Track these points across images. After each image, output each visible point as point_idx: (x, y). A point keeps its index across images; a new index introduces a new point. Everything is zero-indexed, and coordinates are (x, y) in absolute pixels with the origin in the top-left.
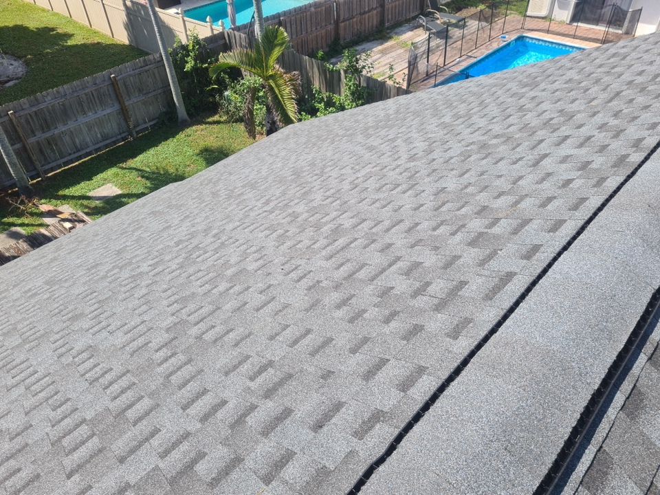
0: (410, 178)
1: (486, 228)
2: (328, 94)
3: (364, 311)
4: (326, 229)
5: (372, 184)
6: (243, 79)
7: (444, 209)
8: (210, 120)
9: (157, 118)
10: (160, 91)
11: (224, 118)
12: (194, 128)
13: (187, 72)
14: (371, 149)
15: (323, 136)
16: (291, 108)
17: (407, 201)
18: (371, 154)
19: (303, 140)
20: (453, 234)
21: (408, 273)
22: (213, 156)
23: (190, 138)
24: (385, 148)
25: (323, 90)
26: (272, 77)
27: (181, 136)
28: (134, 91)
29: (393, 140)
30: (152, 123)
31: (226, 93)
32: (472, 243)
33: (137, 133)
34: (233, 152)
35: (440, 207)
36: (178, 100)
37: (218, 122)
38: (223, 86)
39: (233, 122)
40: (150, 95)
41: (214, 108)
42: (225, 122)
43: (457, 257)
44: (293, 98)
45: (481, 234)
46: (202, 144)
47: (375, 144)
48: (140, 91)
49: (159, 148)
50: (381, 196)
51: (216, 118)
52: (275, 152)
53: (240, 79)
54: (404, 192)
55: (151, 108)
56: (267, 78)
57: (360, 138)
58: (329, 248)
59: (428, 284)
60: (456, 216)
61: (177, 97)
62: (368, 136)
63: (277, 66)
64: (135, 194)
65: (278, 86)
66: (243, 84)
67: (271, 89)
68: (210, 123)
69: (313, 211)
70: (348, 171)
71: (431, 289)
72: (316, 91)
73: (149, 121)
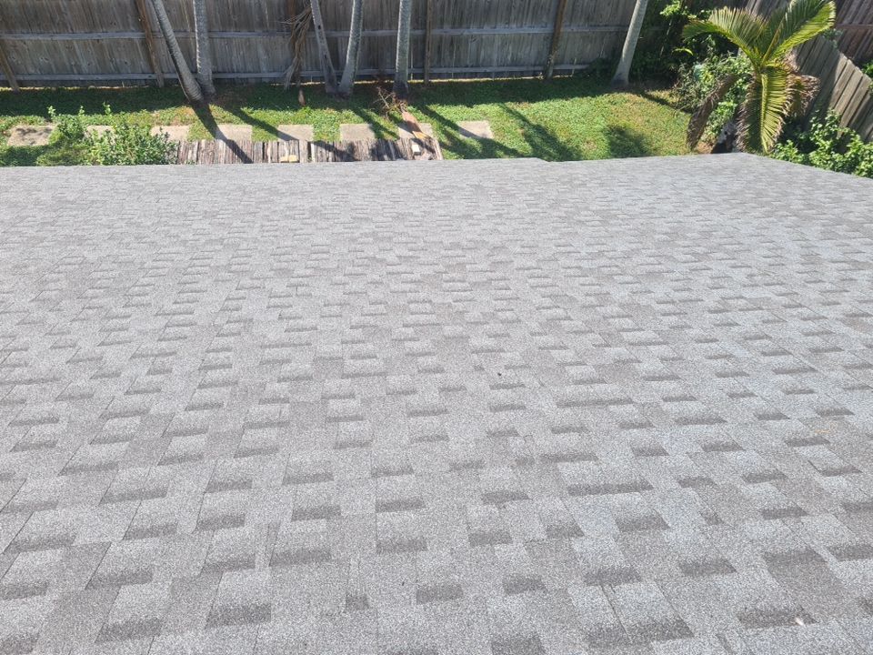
0: (816, 351)
1: (833, 550)
2: (847, 130)
3: (506, 539)
4: (613, 352)
5: (748, 322)
6: (735, 55)
7: (805, 451)
8: (656, 93)
9: (590, 64)
10: (612, 29)
11: (675, 99)
12: (627, 96)
13: (663, 16)
14: (811, 259)
15: (767, 196)
16: (771, 127)
17: (767, 390)
18: (802, 268)
19: (736, 186)
20: (768, 514)
21: (629, 526)
22: (625, 145)
23: (613, 108)
24: (831, 273)
25: (844, 122)
26: (771, 71)
27: (604, 99)
28: (581, 18)
29: (857, 266)
30: (579, 67)
31: (699, 67)
32: (776, 562)
33: (555, 72)
34: (656, 152)
35: (805, 443)
36: (628, 50)
37: (662, 102)
38: (700, 54)
39: (682, 111)
40: (598, 30)
41: (668, 80)
42: (674, 106)
43: (726, 567)
44: (783, 115)
45: (811, 555)
46: (622, 122)
47: (825, 255)
48: (588, 19)
49: (567, 103)
50: (739, 352)
51: (664, 94)
52: (681, 184)
53: (730, 53)
54: (777, 372)
55: (589, 47)
56: (760, 69)
57: (812, 232)
58: (583, 388)
59: (630, 576)
60: (808, 481)
61: (628, 47)
62: (827, 235)
63: (792, 57)
64: (505, 147)
65: (771, 87)
66: (730, 63)
67: (758, 88)
68: (651, 98)
69: (630, 309)
70: (740, 275)
71: (626, 590)
72: (832, 118)
73: (578, 63)
